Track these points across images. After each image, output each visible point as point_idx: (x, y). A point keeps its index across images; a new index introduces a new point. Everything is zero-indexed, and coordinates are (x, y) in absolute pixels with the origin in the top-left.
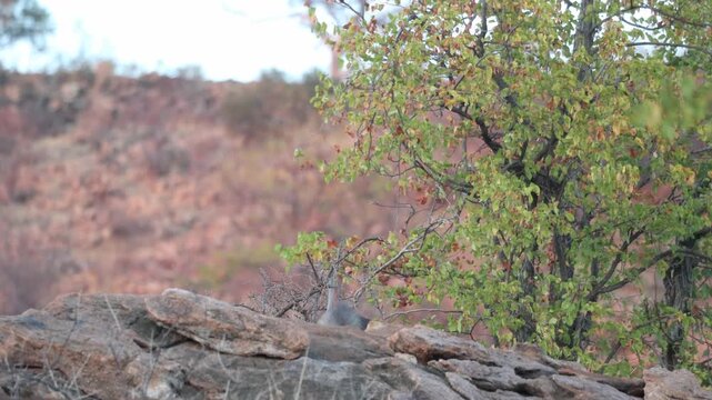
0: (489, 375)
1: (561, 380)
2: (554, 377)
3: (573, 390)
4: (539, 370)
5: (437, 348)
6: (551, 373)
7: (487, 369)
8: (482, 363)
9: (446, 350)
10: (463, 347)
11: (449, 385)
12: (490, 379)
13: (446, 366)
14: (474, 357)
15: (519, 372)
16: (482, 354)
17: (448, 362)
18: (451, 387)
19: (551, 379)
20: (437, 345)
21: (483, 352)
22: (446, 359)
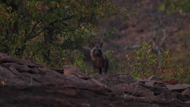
0: (21, 67)
1: (41, 69)
2: (39, 68)
3: (45, 72)
4: (35, 66)
5: (5, 59)
6: (38, 67)
7: (20, 66)
8: (19, 64)
9: (8, 60)
10: (13, 59)
11: (10, 70)
12: (21, 69)
13: (9, 65)
14: (16, 62)
15: (29, 66)
16: (18, 61)
17: (9, 64)
18: (11, 71)
19: (38, 69)
20: (5, 58)
21: (18, 60)
22: (8, 63)
